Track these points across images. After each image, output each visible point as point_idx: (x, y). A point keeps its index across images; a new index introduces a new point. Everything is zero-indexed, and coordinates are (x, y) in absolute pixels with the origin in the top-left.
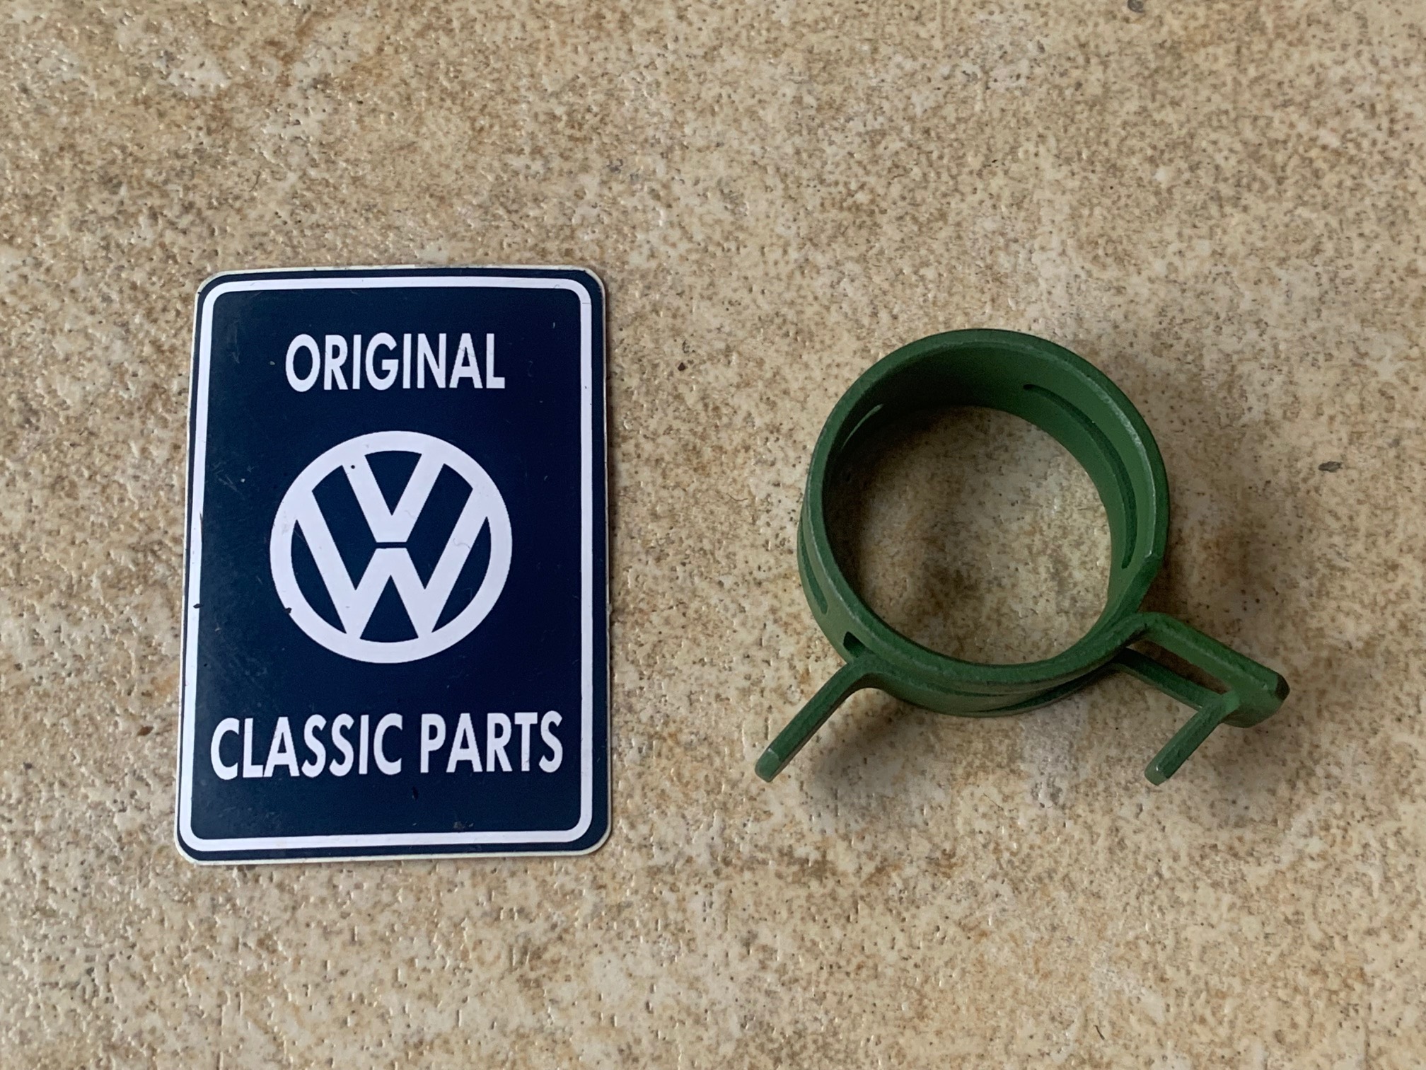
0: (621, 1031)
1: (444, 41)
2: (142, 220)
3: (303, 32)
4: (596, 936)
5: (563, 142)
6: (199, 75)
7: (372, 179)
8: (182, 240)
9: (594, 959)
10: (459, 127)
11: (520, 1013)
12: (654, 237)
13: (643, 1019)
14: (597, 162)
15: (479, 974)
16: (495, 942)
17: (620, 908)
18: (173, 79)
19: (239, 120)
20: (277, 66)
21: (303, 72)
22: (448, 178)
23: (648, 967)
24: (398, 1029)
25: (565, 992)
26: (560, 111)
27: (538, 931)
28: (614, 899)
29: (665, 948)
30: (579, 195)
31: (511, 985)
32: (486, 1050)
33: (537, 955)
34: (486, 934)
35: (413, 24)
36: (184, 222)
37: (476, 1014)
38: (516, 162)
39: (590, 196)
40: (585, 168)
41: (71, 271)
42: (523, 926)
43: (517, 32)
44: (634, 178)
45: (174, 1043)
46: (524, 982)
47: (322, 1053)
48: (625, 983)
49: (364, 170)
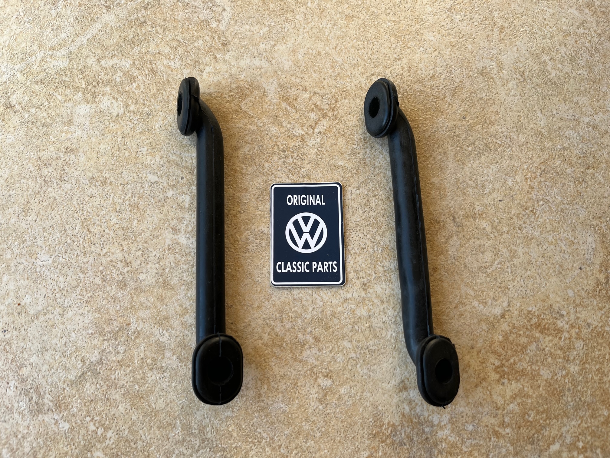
0: (381, 298)
1: (341, 125)
2: (290, 157)
3: (316, 124)
4: (375, 282)
5: (363, 143)
6: (298, 132)
7: (330, 150)
8: (297, 161)
9: (375, 286)
10: (344, 141)
11: (363, 294)
12: (380, 160)
13: (384, 296)
14: (369, 147)
15: (356, 288)
16: (358, 282)
17: (379, 277)
18: (294, 132)
19: (306, 140)
20: (312, 130)
21: (317, 131)
22: (343, 150)
23: (385, 287)
24: (343, 297)
25: (371, 291)
26: (362, 137)
27: (365, 280)
28: (378, 275)
29: (388, 284)
30: (366, 153)
31: (361, 290)
32: (358, 300)
33: (366, 285)
34: (356, 281)
35: (335, 122)
36: (297, 158)
37: (356, 294)
38: (355, 147)
39: (368, 153)
40: (367, 148)
41: (278, 167)
42: (363, 280)
43: (354, 123)
44: (376, 149)
45: (305, 299)
46: (364, 289)
47: (330, 300)
48: (381, 290)
49: (328, 148)
